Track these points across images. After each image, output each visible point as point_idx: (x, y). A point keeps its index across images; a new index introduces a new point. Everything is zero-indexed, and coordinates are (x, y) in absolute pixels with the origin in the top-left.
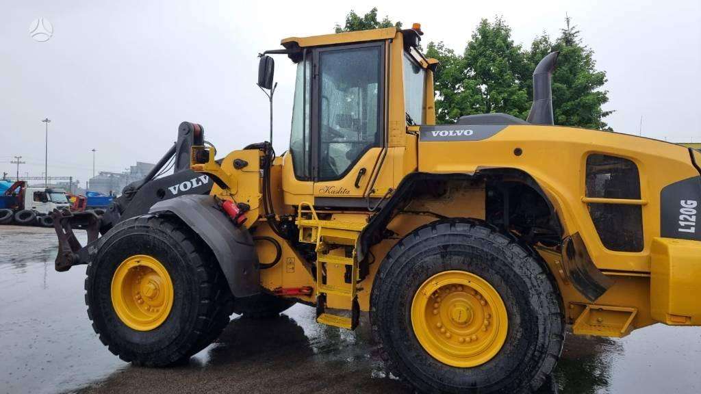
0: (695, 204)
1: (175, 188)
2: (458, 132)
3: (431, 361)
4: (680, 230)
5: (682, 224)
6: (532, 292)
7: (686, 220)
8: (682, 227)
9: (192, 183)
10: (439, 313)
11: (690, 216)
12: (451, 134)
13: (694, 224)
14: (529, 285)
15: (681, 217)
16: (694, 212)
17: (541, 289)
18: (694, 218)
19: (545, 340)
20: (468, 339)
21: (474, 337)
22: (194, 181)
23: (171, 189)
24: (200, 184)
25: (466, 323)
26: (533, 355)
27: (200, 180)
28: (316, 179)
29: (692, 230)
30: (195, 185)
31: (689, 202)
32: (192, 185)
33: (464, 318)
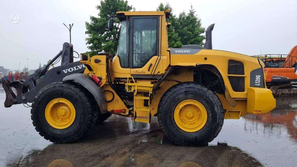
0: (260, 76)
1: (66, 71)
2: (184, 51)
3: (181, 131)
4: (256, 85)
5: (256, 83)
6: (215, 105)
7: (257, 81)
8: (256, 84)
9: (74, 68)
10: (182, 114)
11: (258, 80)
12: (182, 52)
13: (259, 83)
14: (214, 103)
15: (256, 81)
16: (260, 79)
17: (218, 105)
18: (259, 81)
19: (219, 121)
20: (192, 123)
21: (194, 122)
22: (75, 68)
23: (64, 71)
24: (78, 69)
25: (192, 117)
26: (215, 126)
27: (78, 67)
28: (131, 67)
29: (259, 85)
30: (75, 69)
31: (258, 76)
32: (74, 69)
33: (191, 116)
